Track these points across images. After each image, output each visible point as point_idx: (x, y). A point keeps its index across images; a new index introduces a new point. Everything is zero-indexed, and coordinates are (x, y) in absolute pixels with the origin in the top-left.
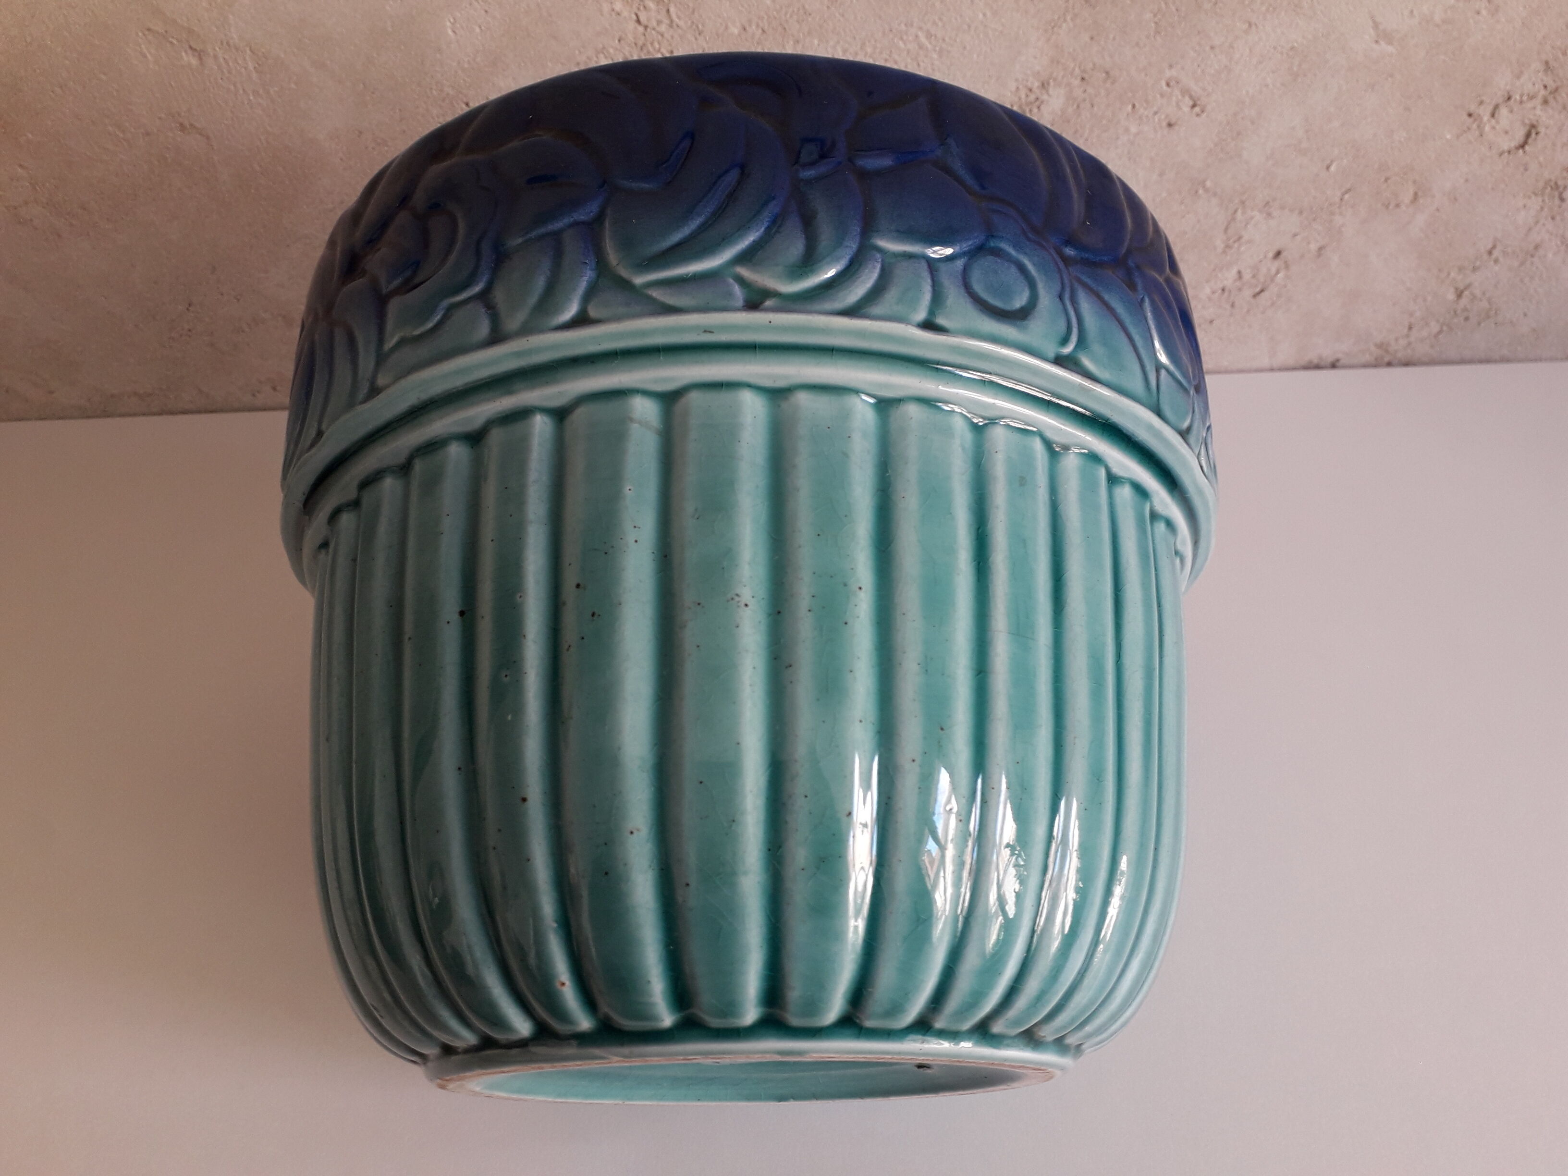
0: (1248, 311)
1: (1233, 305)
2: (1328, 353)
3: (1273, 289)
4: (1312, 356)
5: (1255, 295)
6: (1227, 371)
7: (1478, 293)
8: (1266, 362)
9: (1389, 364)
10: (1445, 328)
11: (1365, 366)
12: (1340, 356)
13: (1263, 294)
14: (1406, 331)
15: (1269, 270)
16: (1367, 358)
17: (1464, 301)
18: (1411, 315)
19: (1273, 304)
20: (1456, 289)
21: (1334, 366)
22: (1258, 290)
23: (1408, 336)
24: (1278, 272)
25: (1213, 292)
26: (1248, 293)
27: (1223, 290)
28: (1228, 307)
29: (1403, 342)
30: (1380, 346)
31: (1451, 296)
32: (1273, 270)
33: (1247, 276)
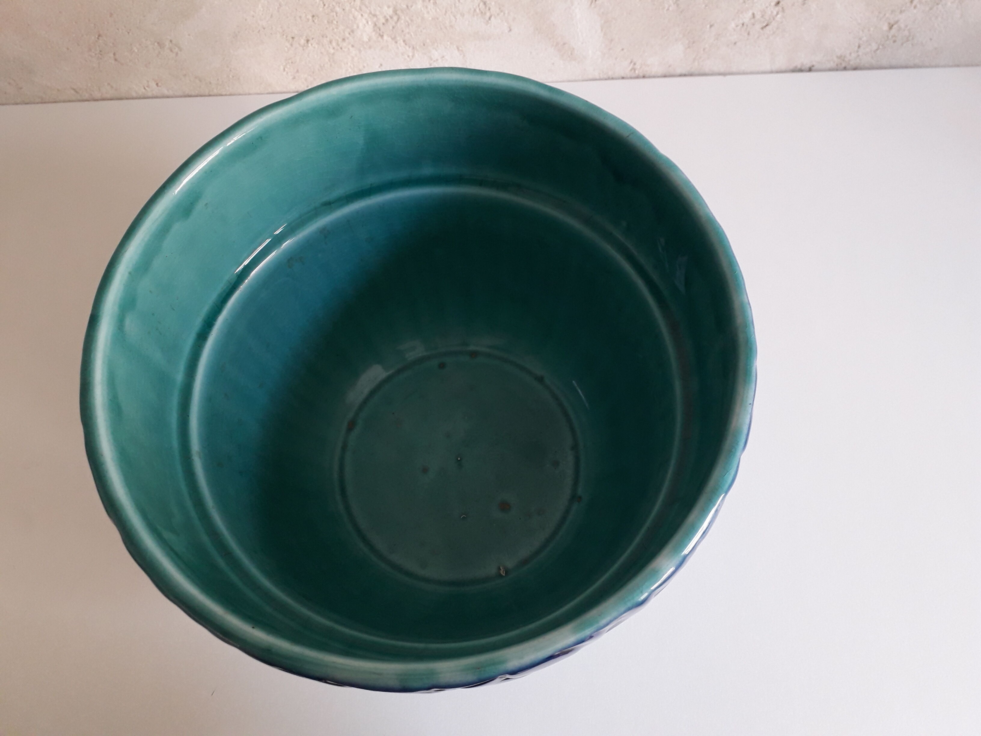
0: (758, 37)
1: (749, 34)
2: (807, 63)
3: (774, 24)
4: (798, 63)
5: (762, 28)
6: (744, 73)
7: (902, 26)
8: (768, 68)
9: (845, 69)
10: (881, 47)
11: (831, 70)
12: (814, 63)
13: (767, 27)
14: (856, 48)
15: (772, 12)
16: (832, 65)
17: (893, 31)
18: (860, 39)
19: (774, 33)
20: (889, 24)
21: (810, 70)
22: (765, 25)
23: (858, 52)
24: (777, 14)
25: (737, 26)
26: (758, 27)
27: (743, 24)
28: (746, 34)
29: (854, 55)
30: (839, 57)
31: (886, 27)
32: (775, 13)
33: (758, 16)
